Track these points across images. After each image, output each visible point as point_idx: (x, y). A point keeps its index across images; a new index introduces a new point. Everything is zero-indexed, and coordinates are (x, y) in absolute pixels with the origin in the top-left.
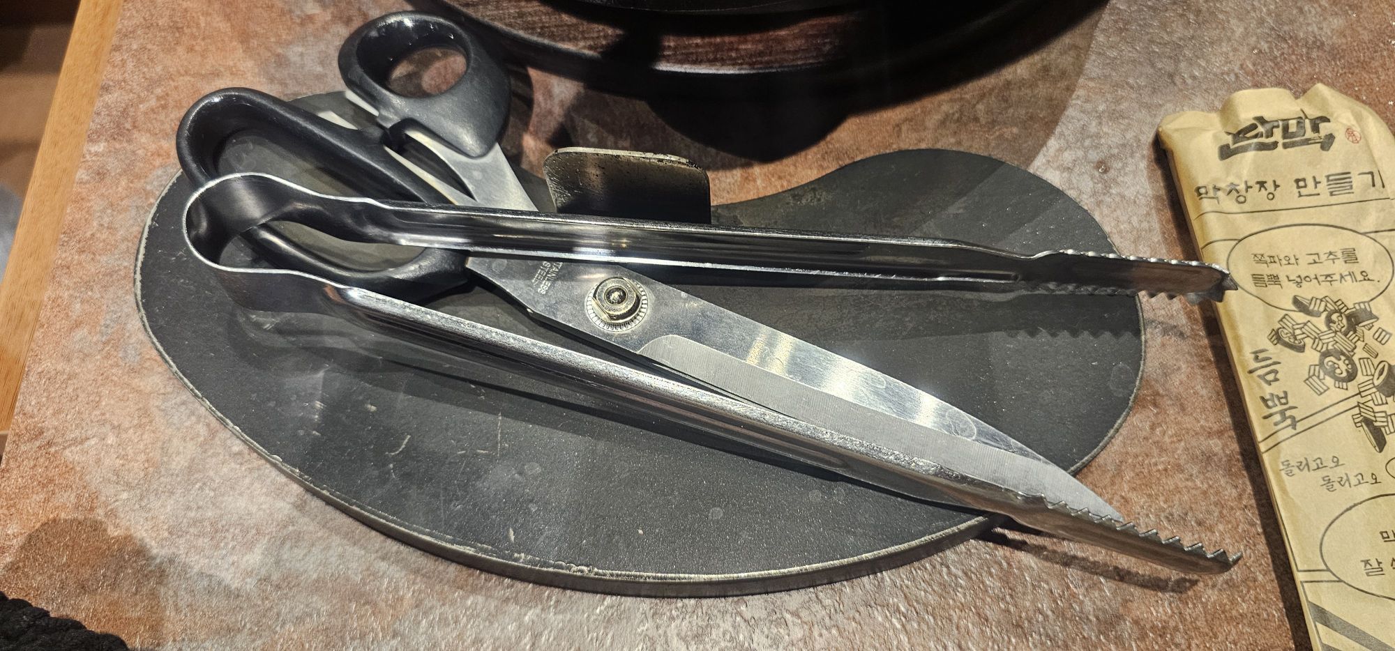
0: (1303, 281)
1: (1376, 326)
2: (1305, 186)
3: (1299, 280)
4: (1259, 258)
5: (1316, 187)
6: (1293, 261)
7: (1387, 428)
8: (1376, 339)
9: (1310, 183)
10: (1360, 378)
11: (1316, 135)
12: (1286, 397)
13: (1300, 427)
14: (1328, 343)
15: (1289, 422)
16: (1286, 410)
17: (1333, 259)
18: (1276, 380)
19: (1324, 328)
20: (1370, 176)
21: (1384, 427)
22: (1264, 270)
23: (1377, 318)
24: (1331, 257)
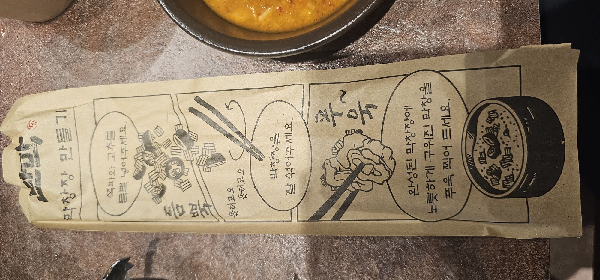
0: (125, 167)
1: (152, 133)
2: (65, 155)
3: (124, 170)
4: (109, 194)
5: (66, 149)
6: (112, 170)
7: (212, 151)
8: (161, 135)
9: (63, 152)
10: (182, 157)
11: (31, 147)
12: (193, 205)
13: (210, 203)
14: (162, 170)
15: (206, 208)
16: (200, 208)
17: (112, 146)
18: (182, 207)
19: (152, 168)
20: (59, 119)
21: (211, 153)
22: (116, 193)
23: (148, 131)
24: (111, 146)
